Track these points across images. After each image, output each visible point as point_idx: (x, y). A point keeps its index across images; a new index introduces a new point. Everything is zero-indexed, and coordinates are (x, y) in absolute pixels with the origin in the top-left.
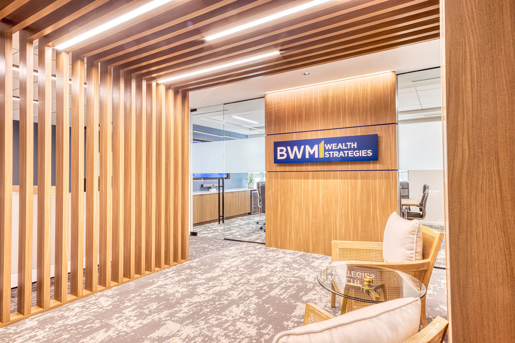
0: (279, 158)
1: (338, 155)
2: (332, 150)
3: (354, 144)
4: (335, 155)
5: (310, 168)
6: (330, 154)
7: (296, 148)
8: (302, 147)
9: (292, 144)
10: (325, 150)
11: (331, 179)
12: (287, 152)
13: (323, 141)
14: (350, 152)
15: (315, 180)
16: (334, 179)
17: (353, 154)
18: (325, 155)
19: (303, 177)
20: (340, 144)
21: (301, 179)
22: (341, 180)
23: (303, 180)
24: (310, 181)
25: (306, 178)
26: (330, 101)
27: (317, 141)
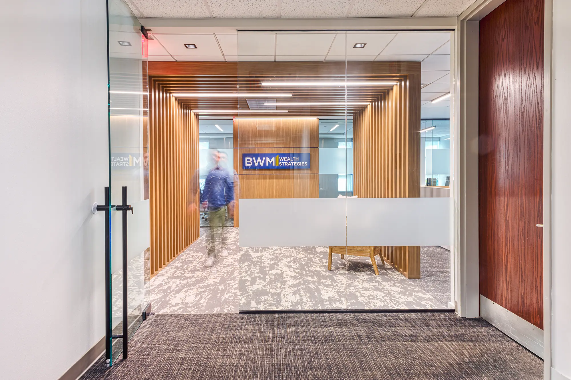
0: (246, 165)
1: (288, 164)
2: (284, 161)
3: (297, 158)
4: (285, 164)
5: (267, 172)
6: (282, 164)
7: (259, 159)
8: (264, 158)
9: (256, 156)
10: (279, 161)
11: (282, 179)
12: (253, 161)
13: (278, 155)
14: (295, 163)
15: (271, 180)
16: (283, 179)
17: (296, 164)
18: (279, 164)
19: (262, 178)
20: (289, 158)
21: (261, 179)
22: (287, 180)
23: (262, 180)
24: (268, 180)
25: (265, 178)
26: (281, 130)
27: (274, 155)
